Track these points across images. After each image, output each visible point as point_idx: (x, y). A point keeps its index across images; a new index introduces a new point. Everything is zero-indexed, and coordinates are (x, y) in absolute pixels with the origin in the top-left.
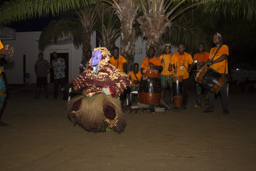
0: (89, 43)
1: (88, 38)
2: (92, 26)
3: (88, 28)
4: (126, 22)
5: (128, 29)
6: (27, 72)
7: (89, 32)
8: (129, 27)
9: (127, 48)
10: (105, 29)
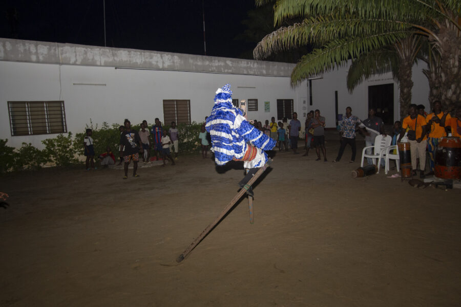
0: (409, 79)
1: (408, 72)
2: (413, 55)
3: (408, 59)
4: (449, 57)
5: (452, 66)
6: (339, 113)
7: (409, 64)
8: (454, 64)
9: (450, 93)
10: (434, 55)
